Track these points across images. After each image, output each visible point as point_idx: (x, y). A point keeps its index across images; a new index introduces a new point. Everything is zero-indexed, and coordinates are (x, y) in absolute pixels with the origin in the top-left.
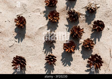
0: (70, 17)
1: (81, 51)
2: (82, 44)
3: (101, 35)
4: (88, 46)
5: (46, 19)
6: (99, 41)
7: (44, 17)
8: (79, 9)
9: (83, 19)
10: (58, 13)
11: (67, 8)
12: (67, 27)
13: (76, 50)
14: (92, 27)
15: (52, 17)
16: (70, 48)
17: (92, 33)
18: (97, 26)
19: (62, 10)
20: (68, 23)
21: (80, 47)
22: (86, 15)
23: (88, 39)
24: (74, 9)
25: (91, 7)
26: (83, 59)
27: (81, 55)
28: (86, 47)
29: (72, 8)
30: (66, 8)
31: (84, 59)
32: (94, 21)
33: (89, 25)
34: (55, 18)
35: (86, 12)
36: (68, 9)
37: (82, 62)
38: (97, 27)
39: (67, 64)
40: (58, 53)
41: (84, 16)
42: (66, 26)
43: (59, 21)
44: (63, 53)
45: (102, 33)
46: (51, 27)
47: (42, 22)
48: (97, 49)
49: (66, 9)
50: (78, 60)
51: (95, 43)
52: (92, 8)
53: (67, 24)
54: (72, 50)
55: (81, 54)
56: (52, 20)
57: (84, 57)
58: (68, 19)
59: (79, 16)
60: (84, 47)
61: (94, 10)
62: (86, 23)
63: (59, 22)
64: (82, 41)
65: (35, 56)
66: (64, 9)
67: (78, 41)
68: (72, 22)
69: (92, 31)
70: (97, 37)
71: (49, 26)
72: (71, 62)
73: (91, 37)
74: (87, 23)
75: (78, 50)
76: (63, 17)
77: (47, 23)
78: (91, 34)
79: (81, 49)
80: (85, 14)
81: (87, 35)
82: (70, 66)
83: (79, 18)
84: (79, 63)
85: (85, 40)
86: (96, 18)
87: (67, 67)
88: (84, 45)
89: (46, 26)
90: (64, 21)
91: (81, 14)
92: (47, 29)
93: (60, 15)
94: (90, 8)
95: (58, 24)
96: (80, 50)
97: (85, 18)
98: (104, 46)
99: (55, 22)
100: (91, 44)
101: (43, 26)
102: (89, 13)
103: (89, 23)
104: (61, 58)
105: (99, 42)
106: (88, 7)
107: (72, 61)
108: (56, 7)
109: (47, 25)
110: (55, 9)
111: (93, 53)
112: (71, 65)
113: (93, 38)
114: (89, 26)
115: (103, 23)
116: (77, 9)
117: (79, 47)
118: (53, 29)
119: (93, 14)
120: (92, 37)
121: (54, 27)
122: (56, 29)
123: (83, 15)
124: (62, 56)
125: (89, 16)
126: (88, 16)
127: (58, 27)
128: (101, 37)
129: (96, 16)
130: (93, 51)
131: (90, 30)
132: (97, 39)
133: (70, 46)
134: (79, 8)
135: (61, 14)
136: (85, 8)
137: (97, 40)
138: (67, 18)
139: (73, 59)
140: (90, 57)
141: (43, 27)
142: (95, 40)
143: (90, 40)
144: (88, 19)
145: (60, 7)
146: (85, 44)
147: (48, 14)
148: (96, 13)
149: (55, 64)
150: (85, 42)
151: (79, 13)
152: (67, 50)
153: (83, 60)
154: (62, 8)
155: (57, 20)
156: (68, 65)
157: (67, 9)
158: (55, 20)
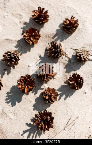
0: (50, 49)
1: (37, 98)
2: (44, 90)
3: (72, 95)
4: (47, 97)
5: (22, 32)
6: (65, 99)
7: (21, 29)
8: (67, 47)
9: (65, 62)
10: (39, 36)
11: (55, 36)
12: (39, 60)
13: (32, 93)
14: (68, 78)
15: (29, 35)
16: (25, 86)
17: (64, 85)
18: (74, 81)
19: (47, 35)
20: (44, 56)
21: (40, 92)
22: (71, 60)
23: (54, 90)
24: (62, 43)
25: (81, 54)
26: (33, 108)
27: (34, 102)
28: (45, 97)
29: (59, 40)
30: (53, 35)
31: (34, 110)
32: (75, 72)
33: (67, 73)
34: (32, 39)
35: (73, 56)
36: (55, 39)
37: (29, 111)
39: (11, 103)
40: (9, 83)
41: (67, 59)
42: (40, 57)
43: (35, 45)
44: (15, 86)
45: (75, 92)
46: (21, 47)
47: (14, 34)
48: (56, 108)
49: (52, 37)
50: (27, 105)
51: (60, 99)
52: (82, 56)
53: (42, 55)
54: (26, 90)
55: (34, 100)
56: (26, 38)
57: (35, 107)
58: (46, 50)
59: (61, 56)
60: (43, 95)
61: (83, 60)
62: (64, 69)
63: (34, 47)
64: (45, 86)
66: (49, 36)
67: (42, 84)
68: (49, 57)
69: (65, 83)
70: (65, 94)
71: (20, 44)
72: (17, 102)
73: (59, 88)
74: (66, 69)
75: (35, 94)
76: (43, 44)
77: (19, 39)
78: (62, 86)
79: (38, 95)
80: (71, 57)
82: (12, 107)
83: (60, 58)
84: (24, 110)
85: (49, 88)
86: (79, 71)
87: (9, 105)
88: (44, 93)
89: (17, 42)
90: (41, 49)
91: (65, 54)
92: (15, 45)
93: (41, 40)
94: (79, 54)
95: (32, 49)
96: (36, 95)
97: (67, 62)
98: (67, 110)
99: (29, 44)
100: (53, 97)
101: (13, 39)
102: (75, 59)
103: (68, 72)
104: (9, 90)
105: (64, 101)
106: (78, 51)
107: (18, 103)
108: (42, 27)
109: (18, 41)
110: (40, 29)
111: (48, 110)
112: (14, 106)
113: (61, 92)
114: (66, 75)
115: (83, 82)
116: (65, 46)
117: (38, 91)
118: (22, 50)
119: (79, 64)
120: (59, 90)
121: (25, 49)
122: (26, 53)
123: (67, 57)
124: (12, 89)
125: (74, 63)
126: (71, 62)
127: (29, 51)
128: (71, 97)
129: (80, 68)
130: (51, 106)
131: (63, 79)
132: (65, 95)
133: (27, 84)
134: (68, 45)
135: (43, 39)
136: (75, 51)
137: (64, 96)
138: (46, 48)
139: (21, 102)
140: (43, 112)
141: (12, 40)
142: (61, 95)
143: (54, 92)
144: (69, 65)
145: (47, 30)
146: (46, 92)
147: (27, 29)
148: (83, 64)
150: (48, 90)
151: (64, 51)
152: (20, 87)
153: (33, 109)
154: (49, 32)
155: (33, 44)
156: (11, 105)
157: (53, 38)
158: (30, 42)
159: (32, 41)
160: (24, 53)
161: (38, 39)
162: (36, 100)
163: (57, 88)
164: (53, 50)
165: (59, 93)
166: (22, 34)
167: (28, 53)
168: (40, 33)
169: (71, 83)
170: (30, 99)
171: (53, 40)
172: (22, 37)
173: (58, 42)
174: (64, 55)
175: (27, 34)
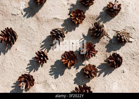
0: (93, 29)
1: (78, 73)
2: (85, 66)
3: (111, 72)
4: (88, 73)
5: (69, 13)
6: (104, 76)
7: (68, 10)
8: (109, 28)
9: (106, 42)
10: (84, 17)
11: (98, 18)
12: (83, 38)
13: (74, 68)
14: (108, 57)
15: (75, 15)
16: (68, 61)
17: (103, 63)
18: (113, 59)
19: (92, 17)
20: (87, 35)
21: (81, 68)
22: (112, 40)
23: (94, 66)
24: (104, 25)
25: (122, 35)
26: (74, 81)
27: (75, 77)
28: (85, 72)
29: (102, 22)
30: (97, 17)
31: (75, 83)
32: (115, 52)
33: (107, 52)
34: (77, 19)
35: (114, 37)
36: (98, 20)
37: (70, 84)
38: (113, 61)
39: (54, 75)
40: (54, 57)
41: (108, 39)
42: (84, 36)
43: (80, 25)
44: (59, 60)
45: (113, 70)
46: (67, 26)
47: (62, 14)
48: (95, 83)
49: (96, 18)
50: (68, 79)
51: (99, 75)
52: (122, 38)
53: (86, 35)
54: (69, 64)
55: (75, 75)
56: (72, 18)
57: (76, 81)
58: (90, 30)
59: (103, 36)
60: (83, 70)
61: (123, 41)
62: (105, 48)
63: (79, 27)
64: (87, 63)
65: (30, 42)
66: (94, 17)
67: (83, 60)
68: (92, 36)
69: (105, 61)
70: (105, 71)
71: (66, 23)
72: (59, 75)
73: (99, 66)
74: (106, 49)
75: (76, 69)
76: (87, 24)
77: (66, 19)
78: (101, 64)
79: (79, 70)
80: (112, 38)
81: (97, 60)
82: (55, 79)
83: (102, 38)
84: (66, 83)
85: (89, 65)
86: (119, 51)
87: (52, 77)
88: (85, 68)
89: (63, 21)
90: (85, 29)
91: (107, 35)
92: (62, 24)
93: (86, 21)
94: (120, 35)
95: (77, 28)
96: (78, 70)
97: (108, 42)
98: (105, 86)
99: (75, 23)
100: (93, 73)
101: (61, 18)
102: (116, 40)
103: (108, 51)
104: (53, 64)
105: (103, 78)
106: (119, 33)
107: (61, 76)
108: (88, 9)
109: (65, 21)
110: (86, 11)
111: (88, 85)
112: (57, 78)
113: (100, 69)
114: (106, 54)
115: (122, 62)
116: (108, 27)
117: (80, 67)
118: (67, 29)
119: (119, 45)
121: (70, 28)
122: (71, 31)
123: (109, 37)
124: (56, 62)
125: (114, 43)
126: (112, 42)
127: (74, 30)
128: (109, 74)
129: (120, 49)
130: (90, 82)
131: (104, 58)
132: (104, 72)
133: (70, 59)
134: (110, 27)
135: (88, 20)
136: (116, 32)
137: (103, 74)
138: (90, 28)
139: (63, 75)
140: (82, 86)
141: (59, 19)
142: (101, 73)
143: (94, 68)
144: (110, 45)
145: (92, 12)
146: (87, 68)
147: (74, 10)
148: (123, 45)
149: (42, 66)
150: (89, 66)
151: (106, 32)
152: (64, 61)
153: (73, 83)
154: (93, 14)
155: (78, 23)
156: (54, 77)
157: (97, 20)
158: (75, 21)
159: (77, 21)
160: (69, 31)
161: (83, 20)
162: (77, 75)
163: (97, 66)
164: (96, 30)
165: (99, 70)
166: (69, 14)
167: (73, 31)
168: (85, 14)
169: (110, 61)
170: (72, 73)
171: (97, 21)
172: (69, 17)
173: (101, 23)
174: (105, 35)
175: (73, 15)
